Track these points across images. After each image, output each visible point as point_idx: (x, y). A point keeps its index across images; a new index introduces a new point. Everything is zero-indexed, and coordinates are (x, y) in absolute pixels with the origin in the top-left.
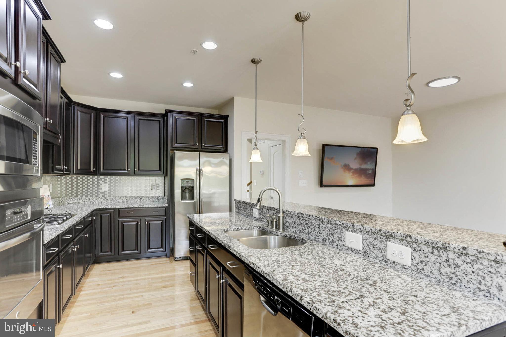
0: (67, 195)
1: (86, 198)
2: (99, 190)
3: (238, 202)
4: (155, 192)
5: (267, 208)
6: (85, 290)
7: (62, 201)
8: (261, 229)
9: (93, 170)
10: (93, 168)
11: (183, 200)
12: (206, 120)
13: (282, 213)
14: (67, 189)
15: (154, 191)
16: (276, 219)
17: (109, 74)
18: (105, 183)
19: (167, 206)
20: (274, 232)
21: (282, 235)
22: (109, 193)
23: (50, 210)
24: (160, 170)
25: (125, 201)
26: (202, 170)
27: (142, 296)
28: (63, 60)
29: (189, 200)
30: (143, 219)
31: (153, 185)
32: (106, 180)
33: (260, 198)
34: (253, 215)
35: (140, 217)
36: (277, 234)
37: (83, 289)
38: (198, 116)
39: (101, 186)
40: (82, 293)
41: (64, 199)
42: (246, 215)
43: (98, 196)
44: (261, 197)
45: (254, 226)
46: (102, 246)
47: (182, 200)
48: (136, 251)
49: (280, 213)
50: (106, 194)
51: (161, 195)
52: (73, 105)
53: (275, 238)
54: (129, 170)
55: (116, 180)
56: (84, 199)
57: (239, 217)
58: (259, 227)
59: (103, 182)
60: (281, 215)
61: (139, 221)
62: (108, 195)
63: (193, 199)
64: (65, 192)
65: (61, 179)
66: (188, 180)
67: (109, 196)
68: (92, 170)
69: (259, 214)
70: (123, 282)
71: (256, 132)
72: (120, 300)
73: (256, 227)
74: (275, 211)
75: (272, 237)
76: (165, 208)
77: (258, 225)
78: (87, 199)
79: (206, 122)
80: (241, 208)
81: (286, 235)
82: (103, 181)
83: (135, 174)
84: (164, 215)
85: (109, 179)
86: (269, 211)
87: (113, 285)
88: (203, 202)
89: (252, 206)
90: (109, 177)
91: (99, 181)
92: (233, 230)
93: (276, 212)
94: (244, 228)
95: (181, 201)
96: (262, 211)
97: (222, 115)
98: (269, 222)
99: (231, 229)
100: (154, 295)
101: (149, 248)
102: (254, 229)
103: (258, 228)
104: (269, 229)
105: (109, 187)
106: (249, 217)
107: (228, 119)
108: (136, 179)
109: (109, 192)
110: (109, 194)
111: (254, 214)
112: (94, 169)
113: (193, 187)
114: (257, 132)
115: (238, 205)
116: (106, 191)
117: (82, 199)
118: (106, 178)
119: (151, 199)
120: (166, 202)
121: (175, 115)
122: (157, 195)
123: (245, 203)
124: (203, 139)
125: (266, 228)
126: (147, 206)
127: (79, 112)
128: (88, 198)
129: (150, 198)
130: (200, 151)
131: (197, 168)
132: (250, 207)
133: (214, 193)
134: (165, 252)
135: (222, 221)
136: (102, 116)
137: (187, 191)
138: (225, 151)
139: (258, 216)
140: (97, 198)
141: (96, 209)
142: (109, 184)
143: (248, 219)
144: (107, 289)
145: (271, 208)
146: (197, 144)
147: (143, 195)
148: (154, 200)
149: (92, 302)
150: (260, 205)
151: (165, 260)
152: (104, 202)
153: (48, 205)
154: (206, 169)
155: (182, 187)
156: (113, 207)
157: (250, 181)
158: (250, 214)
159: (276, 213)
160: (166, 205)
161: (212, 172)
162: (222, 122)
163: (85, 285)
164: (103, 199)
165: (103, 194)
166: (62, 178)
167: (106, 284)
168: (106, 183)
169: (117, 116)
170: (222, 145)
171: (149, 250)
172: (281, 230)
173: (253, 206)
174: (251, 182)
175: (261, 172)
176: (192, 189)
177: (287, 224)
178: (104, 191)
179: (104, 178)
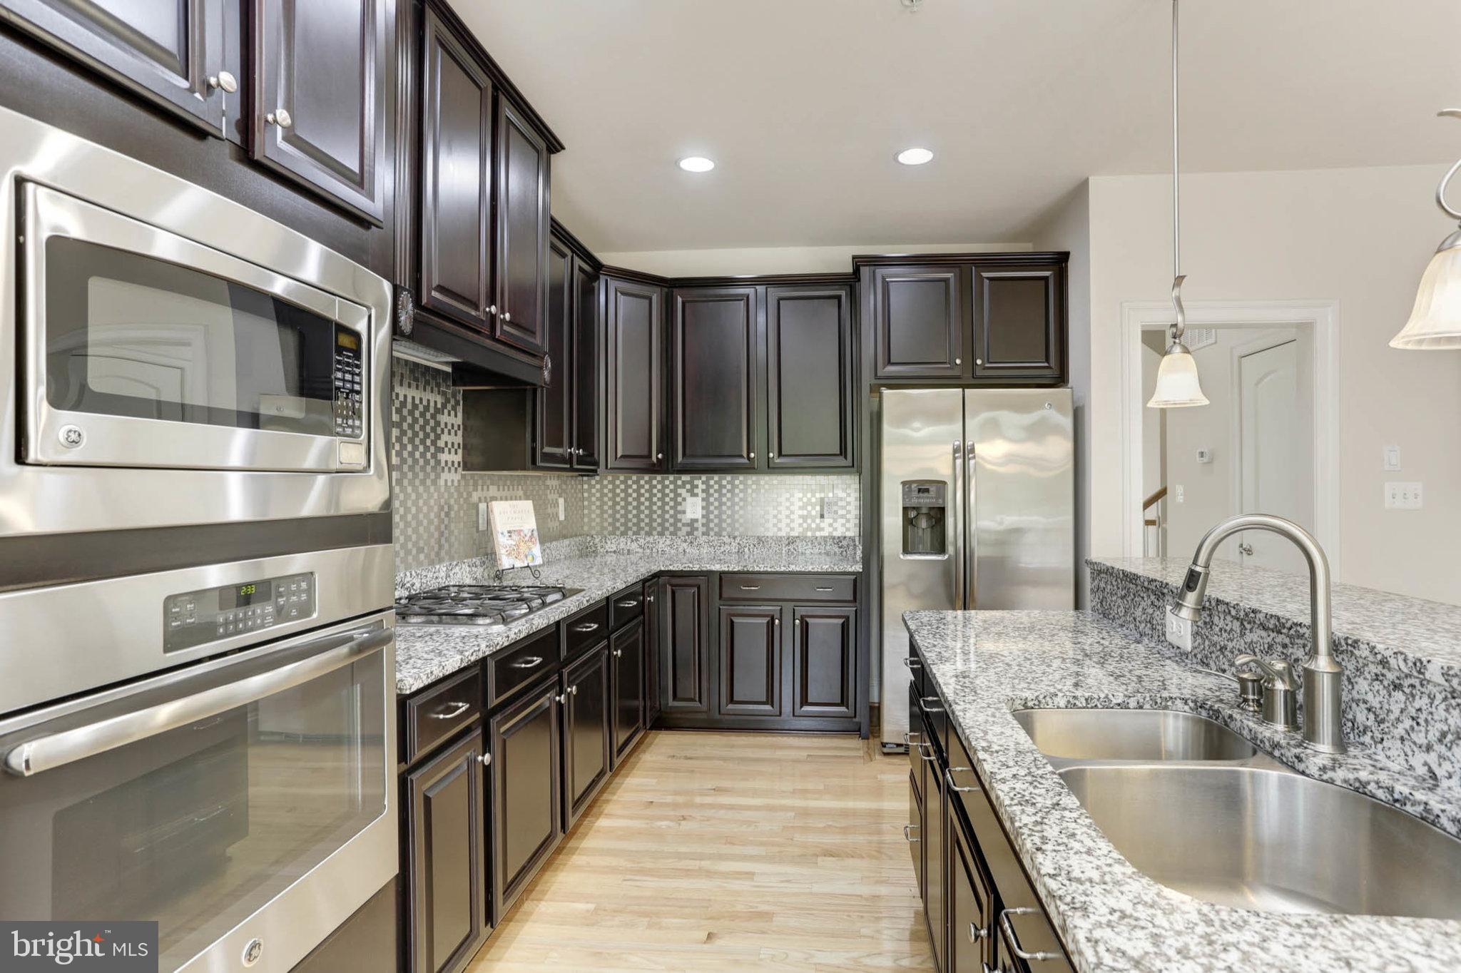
0: (603, 528)
1: (648, 539)
2: (679, 516)
3: (1102, 572)
4: (830, 525)
5: (1233, 612)
6: (609, 816)
7: (591, 544)
8: (1204, 713)
9: (657, 458)
10: (657, 454)
11: (911, 553)
12: (988, 278)
13: (1330, 654)
14: (603, 512)
15: (828, 521)
16: (1292, 681)
17: (677, 163)
18: (694, 495)
19: (861, 570)
20: (1276, 746)
21: (1330, 774)
22: (703, 525)
23: (537, 572)
24: (843, 452)
25: (746, 549)
26: (972, 450)
27: (750, 875)
28: (554, 146)
29: (931, 554)
30: (788, 607)
31: (826, 500)
32: (697, 487)
33: (1198, 569)
34: (1164, 634)
35: (780, 603)
36: (1301, 767)
37: (608, 808)
38: (960, 267)
39: (683, 503)
40: (602, 823)
41: (597, 540)
42: (1132, 626)
43: (676, 535)
44: (1207, 566)
45: (1165, 694)
46: (678, 682)
47: (906, 551)
48: (768, 707)
49: (1313, 652)
50: (697, 529)
51: (848, 534)
52: (603, 278)
53: (1285, 786)
54: (752, 455)
55: (721, 487)
56: (642, 540)
57: (1104, 634)
58: (1195, 702)
59: (689, 494)
60: (1323, 664)
61: (776, 616)
62: (702, 529)
63: (942, 549)
64: (598, 520)
65: (589, 484)
66: (923, 488)
67: (703, 534)
68: (654, 459)
69: (1196, 634)
70: (712, 806)
71: (1179, 280)
72: (688, 873)
73: (1178, 702)
74: (1279, 632)
75: (1273, 776)
76: (854, 577)
77: (1187, 693)
78: (648, 543)
79: (986, 282)
80: (1114, 598)
81: (1365, 784)
82: (688, 491)
83: (771, 469)
84: (852, 598)
85: (703, 483)
86: (1248, 626)
87: (684, 812)
88: (978, 558)
89: (1158, 591)
90: (704, 478)
91: (679, 491)
92: (1062, 703)
93: (1287, 641)
94: (1119, 701)
95: (902, 556)
96: (1209, 624)
97: (1046, 253)
98: (1250, 684)
99: (1056, 700)
100: (788, 881)
101: (805, 701)
102: (1166, 708)
103: (1186, 708)
104: (1246, 722)
105: (703, 508)
106: (1146, 640)
107: (1067, 267)
108: (775, 482)
109: (704, 521)
110: (704, 529)
111: (1168, 630)
112: (660, 456)
113: (942, 510)
114: (1183, 277)
115: (1102, 585)
116: (696, 520)
117: (637, 540)
118: (696, 482)
119: (820, 544)
120: (858, 558)
121: (881, 272)
122: (836, 534)
123: (1131, 578)
124: (977, 346)
125: (1231, 717)
126: (798, 570)
127: (619, 294)
128: (651, 539)
129: (816, 544)
130: (964, 387)
131: (957, 443)
132: (1153, 597)
133: (1017, 531)
134: (854, 720)
135: (1026, 651)
136: (680, 300)
137: (923, 523)
138: (1061, 379)
139: (1187, 645)
140: (674, 537)
141: (661, 572)
142: (703, 500)
143: (1141, 648)
144: (664, 824)
145: (1261, 616)
146: (958, 361)
147: (795, 534)
148: (828, 548)
149: (613, 862)
150: (1202, 594)
151: (855, 743)
152: (692, 551)
153: (530, 558)
154: (990, 451)
155: (905, 509)
156: (704, 569)
157: (1157, 488)
158: (1153, 629)
159: (1285, 646)
160: (858, 568)
161: (1010, 459)
162: (1046, 279)
163: (615, 798)
164: (689, 541)
165: (689, 529)
166: (593, 482)
167: (667, 805)
168: (696, 495)
169: (717, 296)
170: (1047, 360)
171: (807, 708)
172: (1324, 748)
173: (1163, 594)
174: (1163, 493)
175: (1202, 454)
176: (938, 515)
177: (1361, 716)
178: (691, 519)
179: (691, 482)
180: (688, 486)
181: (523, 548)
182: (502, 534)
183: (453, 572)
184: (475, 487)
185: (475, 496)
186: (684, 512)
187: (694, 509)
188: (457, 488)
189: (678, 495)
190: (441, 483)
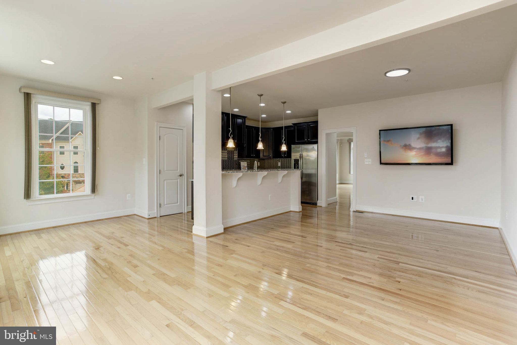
26: (302, 154)
109: (281, 166)
124: (309, 137)
146: (306, 140)
161: (308, 156)
181: (244, 168)
182: (242, 166)
184: (240, 160)
185: (240, 161)
186: (278, 165)
187: (279, 164)
188: (237, 160)
189: (277, 162)
190: (234, 160)
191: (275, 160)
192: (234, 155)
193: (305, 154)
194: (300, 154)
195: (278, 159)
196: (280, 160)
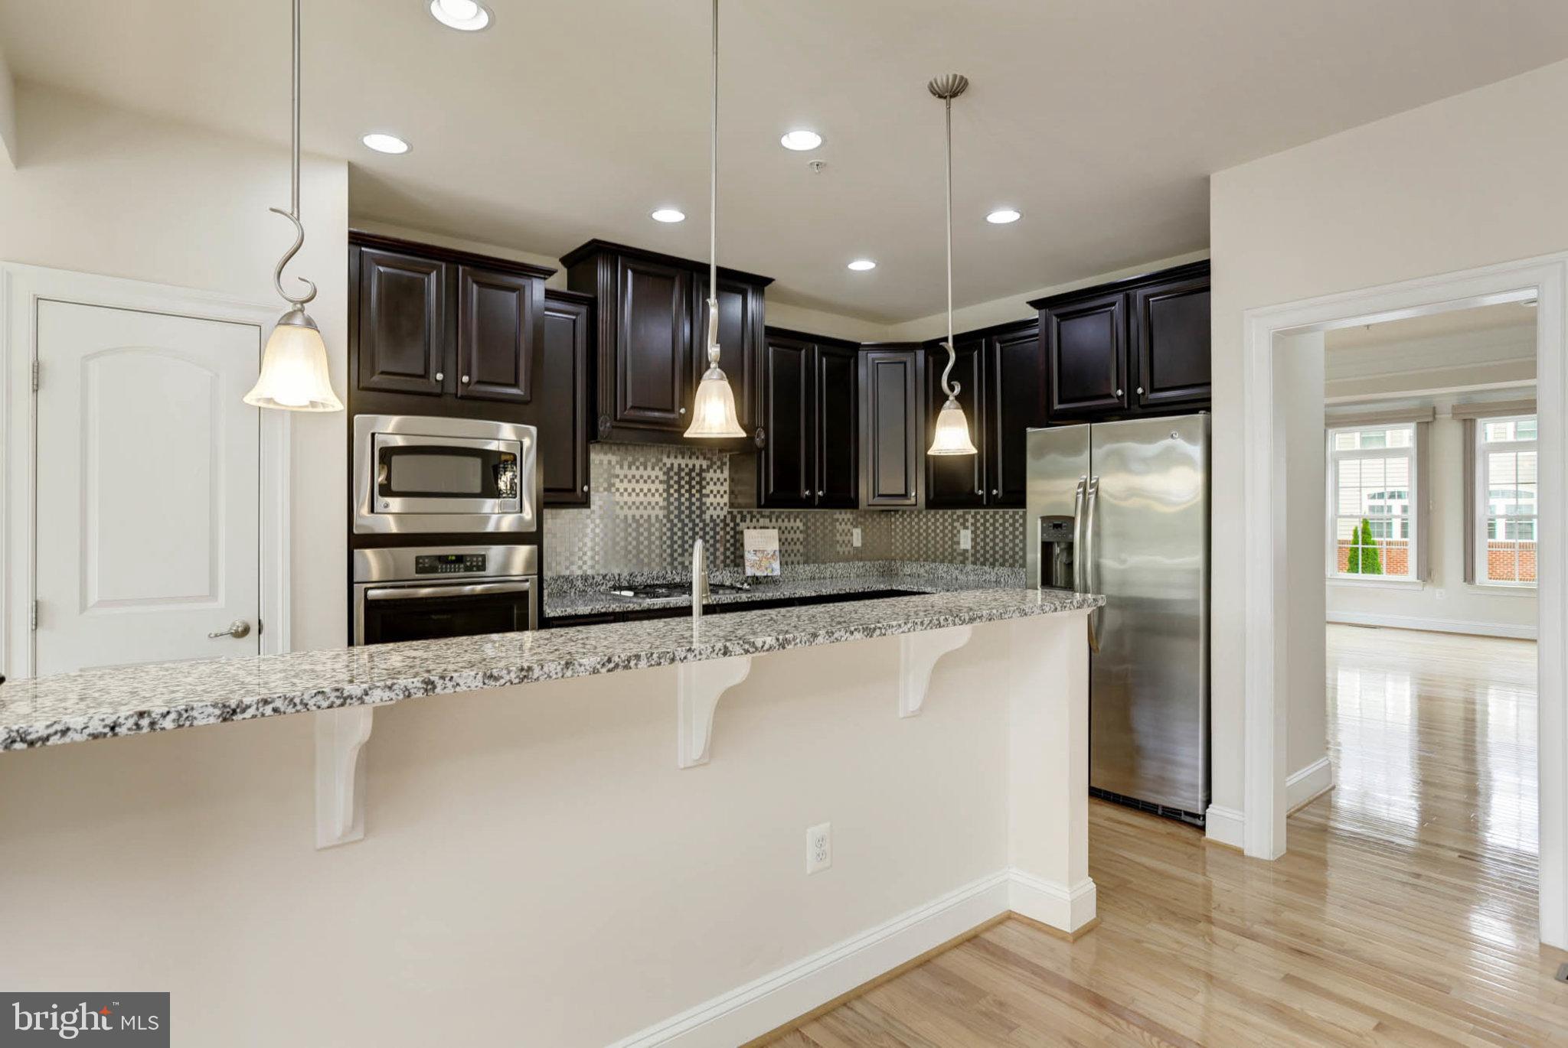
1: (933, 565)
2: (955, 546)
7: (894, 567)
10: (912, 493)
18: (966, 528)
22: (971, 555)
25: (1002, 580)
32: (967, 520)
38: (1123, 293)
39: (958, 535)
43: (953, 562)
50: (967, 559)
52: (863, 354)
56: (928, 566)
59: (962, 526)
62: (970, 559)
66: (1057, 523)
67: (971, 563)
68: (910, 497)
78: (932, 568)
79: (1150, 305)
82: (961, 524)
91: (956, 524)
105: (972, 540)
109: (973, 551)
110: (972, 559)
116: (967, 551)
124: (1139, 373)
127: (876, 364)
140: (951, 565)
142: (972, 532)
146: (1120, 392)
153: (769, 570)
155: (1046, 545)
161: (1133, 493)
164: (960, 569)
165: (961, 558)
178: (964, 550)
179: (963, 516)
180: (961, 520)
181: (764, 563)
182: (749, 552)
183: (713, 575)
184: (743, 519)
185: (743, 525)
186: (958, 543)
187: (965, 540)
188: (724, 520)
189: (954, 528)
190: (707, 517)
191: (942, 516)
192: (704, 491)
193: (1110, 484)
194: (1083, 485)
195: (960, 512)
196: (969, 517)
